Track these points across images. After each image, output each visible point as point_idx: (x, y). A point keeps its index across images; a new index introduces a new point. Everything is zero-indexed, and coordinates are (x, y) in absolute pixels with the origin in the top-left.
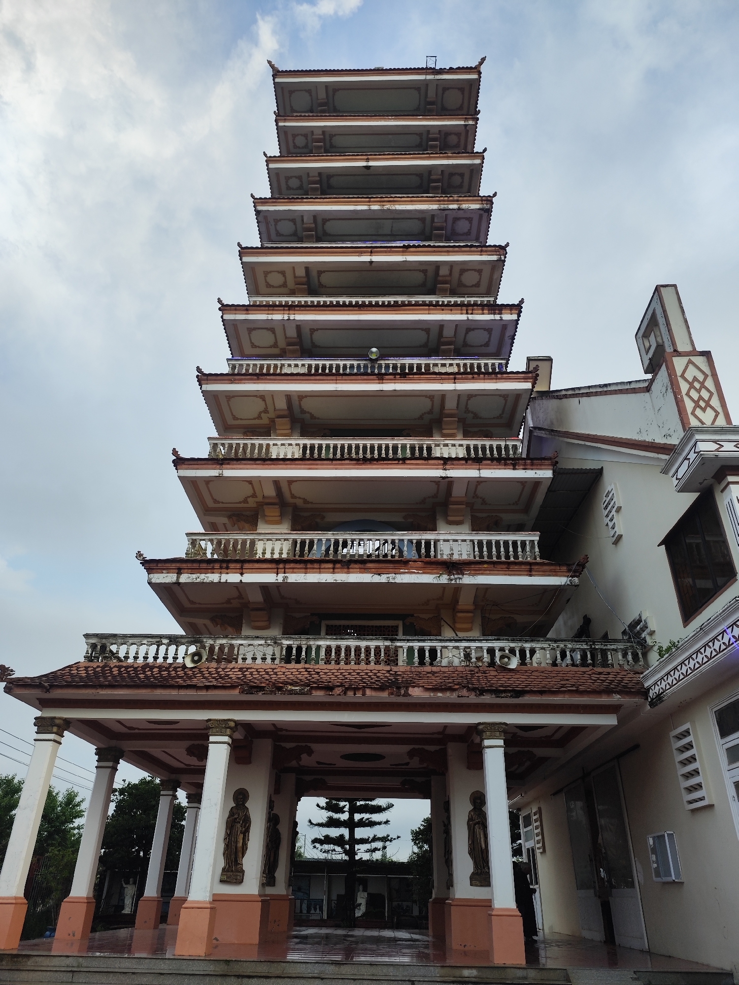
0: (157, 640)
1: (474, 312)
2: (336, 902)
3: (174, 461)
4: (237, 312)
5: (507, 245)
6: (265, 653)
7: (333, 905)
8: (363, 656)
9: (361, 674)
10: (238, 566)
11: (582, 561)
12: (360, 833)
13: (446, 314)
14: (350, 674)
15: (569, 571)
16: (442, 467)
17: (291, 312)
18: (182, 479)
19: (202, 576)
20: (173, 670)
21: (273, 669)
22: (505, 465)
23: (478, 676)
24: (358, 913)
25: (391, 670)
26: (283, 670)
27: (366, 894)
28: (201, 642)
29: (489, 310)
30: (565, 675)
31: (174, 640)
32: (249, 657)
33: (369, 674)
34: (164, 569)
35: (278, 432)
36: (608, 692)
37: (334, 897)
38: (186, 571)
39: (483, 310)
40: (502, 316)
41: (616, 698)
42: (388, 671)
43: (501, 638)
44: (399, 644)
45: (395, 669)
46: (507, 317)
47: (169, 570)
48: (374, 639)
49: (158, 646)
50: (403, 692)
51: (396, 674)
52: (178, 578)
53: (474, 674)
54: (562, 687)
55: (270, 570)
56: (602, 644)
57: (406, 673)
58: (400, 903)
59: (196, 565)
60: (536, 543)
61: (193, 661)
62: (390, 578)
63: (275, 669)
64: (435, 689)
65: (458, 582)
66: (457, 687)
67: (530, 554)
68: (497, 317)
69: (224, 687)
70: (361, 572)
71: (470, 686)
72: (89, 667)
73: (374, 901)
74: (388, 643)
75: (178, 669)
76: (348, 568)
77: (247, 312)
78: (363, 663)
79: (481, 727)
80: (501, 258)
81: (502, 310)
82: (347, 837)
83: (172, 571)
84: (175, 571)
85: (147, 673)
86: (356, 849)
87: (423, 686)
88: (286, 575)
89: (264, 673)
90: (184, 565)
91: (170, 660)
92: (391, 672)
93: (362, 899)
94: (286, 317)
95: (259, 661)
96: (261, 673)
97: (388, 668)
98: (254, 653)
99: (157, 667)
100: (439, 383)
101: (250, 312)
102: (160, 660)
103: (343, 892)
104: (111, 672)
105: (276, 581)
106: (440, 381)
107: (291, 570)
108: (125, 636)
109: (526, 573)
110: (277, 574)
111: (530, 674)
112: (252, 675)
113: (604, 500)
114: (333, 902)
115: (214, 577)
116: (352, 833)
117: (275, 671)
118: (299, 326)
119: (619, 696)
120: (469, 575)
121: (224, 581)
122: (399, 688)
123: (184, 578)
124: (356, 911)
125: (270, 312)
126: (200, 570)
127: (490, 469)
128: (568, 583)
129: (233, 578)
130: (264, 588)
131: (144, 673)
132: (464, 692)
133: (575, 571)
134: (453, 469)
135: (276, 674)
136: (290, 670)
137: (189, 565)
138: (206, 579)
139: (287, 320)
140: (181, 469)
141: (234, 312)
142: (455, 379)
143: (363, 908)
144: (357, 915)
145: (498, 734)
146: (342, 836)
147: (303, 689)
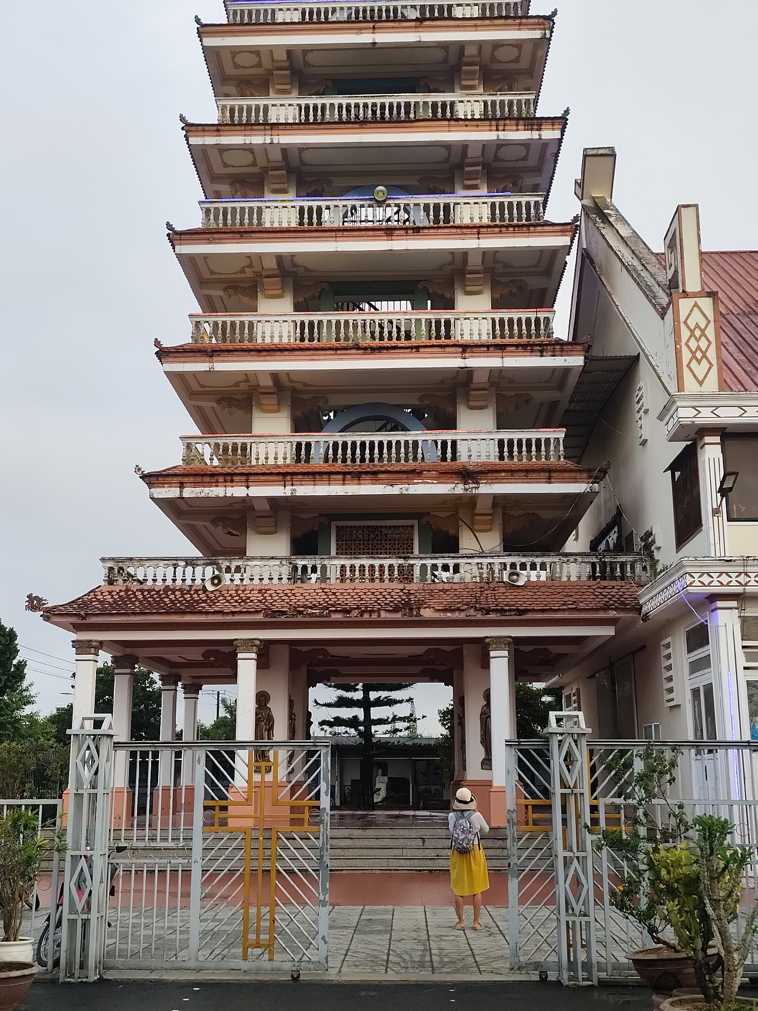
0: (174, 561)
1: (507, 128)
2: (350, 788)
3: (157, 353)
4: (206, 133)
5: (555, 13)
6: (280, 573)
7: (347, 791)
8: (377, 574)
9: (375, 594)
10: (244, 478)
11: (604, 467)
12: (376, 713)
13: (471, 131)
14: (365, 593)
15: (590, 477)
16: (460, 355)
17: (274, 132)
18: (168, 374)
19: (207, 490)
20: (194, 593)
21: (291, 590)
22: (531, 352)
23: (487, 594)
24: (377, 799)
25: (404, 589)
26: (301, 591)
27: (386, 778)
28: (218, 564)
29: (525, 125)
30: (570, 590)
31: (190, 562)
32: (266, 577)
33: (383, 594)
34: (165, 483)
35: (267, 292)
36: (606, 608)
37: (348, 783)
38: (189, 485)
39: (517, 125)
40: (542, 132)
41: (612, 614)
42: (402, 590)
43: (513, 553)
44: (412, 562)
45: (408, 587)
46: (550, 134)
47: (170, 484)
48: (388, 558)
49: (175, 568)
50: (415, 613)
51: (409, 594)
52: (181, 492)
53: (483, 591)
54: (563, 605)
55: (277, 483)
56: (611, 558)
57: (419, 591)
58: (428, 787)
59: (199, 479)
60: (561, 441)
61: (213, 584)
62: (403, 489)
63: (293, 590)
64: (444, 610)
65: (474, 492)
66: (465, 607)
67: (554, 454)
68: (535, 135)
69: (248, 612)
70: (372, 484)
71: (477, 606)
72: (112, 591)
73: (395, 786)
74: (401, 561)
75: (199, 592)
76: (359, 480)
77: (218, 133)
78: (377, 581)
79: (487, 640)
80: (545, 34)
81: (541, 125)
82: (361, 717)
83: (173, 485)
84: (176, 485)
85: (170, 597)
86: (373, 732)
87: (433, 608)
88: (294, 487)
89: (283, 594)
90: (186, 480)
91: (188, 582)
92: (405, 591)
93: (381, 784)
94: (268, 141)
95: (276, 581)
96: (279, 595)
97: (401, 586)
98: (271, 573)
99: (178, 590)
100: (460, 239)
101: (222, 133)
102: (179, 582)
103: (357, 777)
104: (136, 596)
105: (284, 495)
106: (460, 236)
107: (299, 483)
108: (141, 560)
109: (545, 480)
110: (285, 487)
111: (537, 590)
112: (272, 597)
113: (637, 394)
114: (346, 787)
115: (218, 491)
116: (367, 714)
117: (293, 592)
118: (285, 150)
119: (615, 612)
120: (486, 483)
121: (230, 495)
122: (411, 609)
123: (188, 492)
124: (375, 796)
125: (247, 133)
126: (202, 484)
127: (514, 356)
128: (588, 490)
129: (238, 491)
130: (272, 500)
131: (167, 597)
132: (472, 612)
133: (596, 478)
134: (472, 357)
135: (294, 595)
136: (307, 591)
137: (192, 479)
138: (211, 493)
139: (270, 143)
140: (167, 362)
141: (202, 133)
142: (479, 233)
143: (383, 793)
144: (375, 801)
145: (503, 646)
146: (355, 717)
147: (322, 613)
